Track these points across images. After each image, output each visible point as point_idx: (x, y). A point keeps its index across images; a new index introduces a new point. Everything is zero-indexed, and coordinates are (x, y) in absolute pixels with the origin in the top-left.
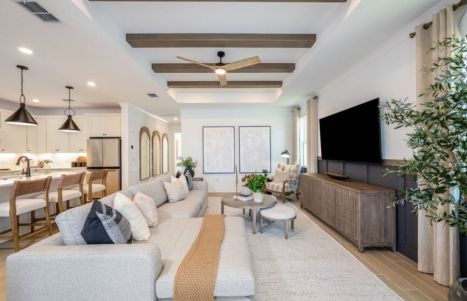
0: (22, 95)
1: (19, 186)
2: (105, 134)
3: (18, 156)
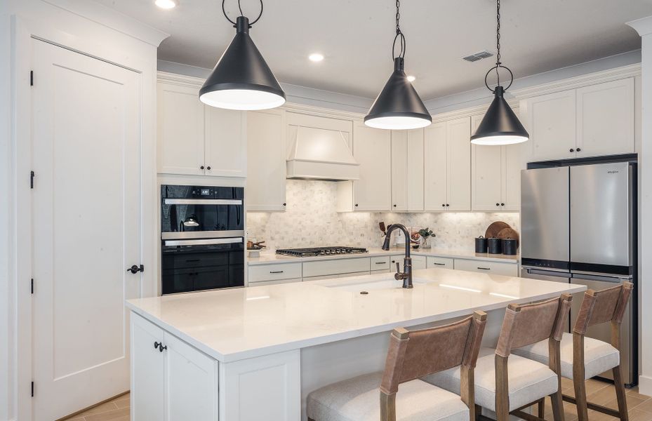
0: (398, 32)
1: (404, 349)
2: (578, 150)
3: (377, 218)
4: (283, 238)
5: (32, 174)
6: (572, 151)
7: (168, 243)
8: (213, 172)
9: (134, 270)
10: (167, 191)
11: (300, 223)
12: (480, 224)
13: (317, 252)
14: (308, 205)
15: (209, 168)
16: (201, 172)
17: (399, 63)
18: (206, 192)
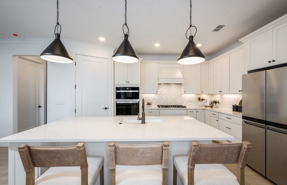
2: (274, 61)
3: (198, 96)
4: (161, 102)
5: (76, 85)
6: (270, 62)
7: (117, 102)
8: (130, 83)
9: (106, 108)
10: (118, 89)
11: (167, 97)
12: (237, 99)
13: (166, 106)
14: (170, 92)
15: (128, 82)
16: (127, 83)
17: (126, 36)
18: (128, 89)
